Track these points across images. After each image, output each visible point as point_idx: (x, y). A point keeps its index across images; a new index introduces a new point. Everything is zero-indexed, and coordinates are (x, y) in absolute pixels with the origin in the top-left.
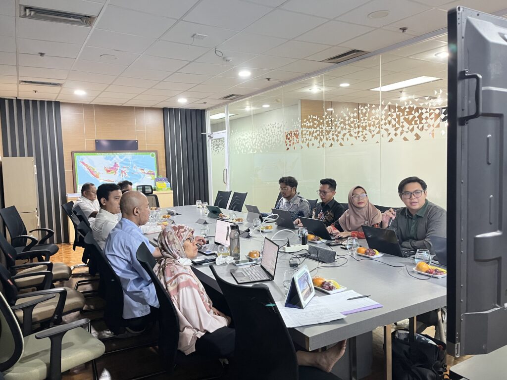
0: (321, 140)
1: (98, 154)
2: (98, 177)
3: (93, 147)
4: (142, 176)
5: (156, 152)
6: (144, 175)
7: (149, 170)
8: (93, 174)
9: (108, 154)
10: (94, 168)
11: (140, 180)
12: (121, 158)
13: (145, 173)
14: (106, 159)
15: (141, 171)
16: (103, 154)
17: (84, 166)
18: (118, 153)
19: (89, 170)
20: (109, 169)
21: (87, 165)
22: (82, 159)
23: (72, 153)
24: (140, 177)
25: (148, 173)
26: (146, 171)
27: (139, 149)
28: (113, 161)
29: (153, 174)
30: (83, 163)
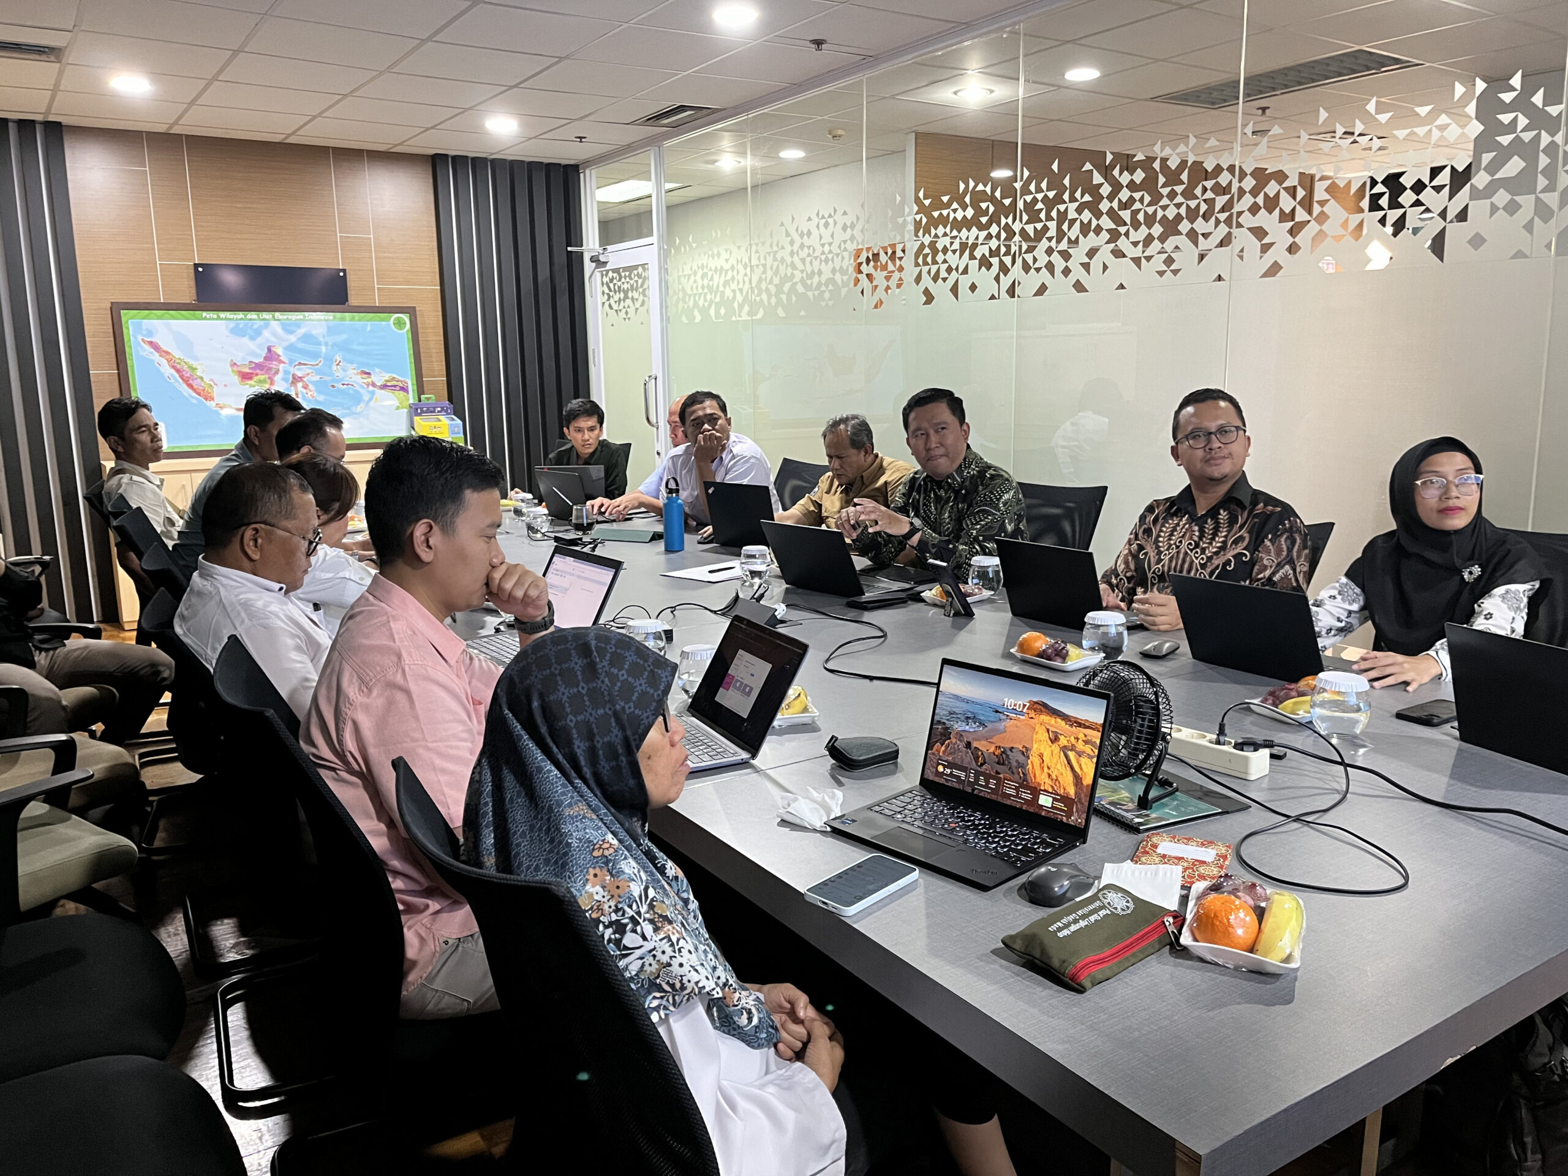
0: (1003, 269)
1: (204, 314)
2: (209, 397)
3: (187, 291)
4: (366, 397)
5: (411, 311)
6: (373, 393)
7: (387, 376)
8: (191, 386)
9: (240, 315)
10: (191, 362)
11: (359, 409)
12: (288, 329)
13: (374, 385)
14: (237, 332)
15: (359, 379)
16: (222, 315)
17: (156, 356)
18: (277, 315)
19: (178, 371)
20: (247, 370)
21: (168, 353)
22: (150, 333)
23: (116, 310)
24: (357, 398)
25: (384, 387)
26: (380, 378)
27: (353, 300)
28: (260, 340)
29: (404, 389)
30: (155, 347)
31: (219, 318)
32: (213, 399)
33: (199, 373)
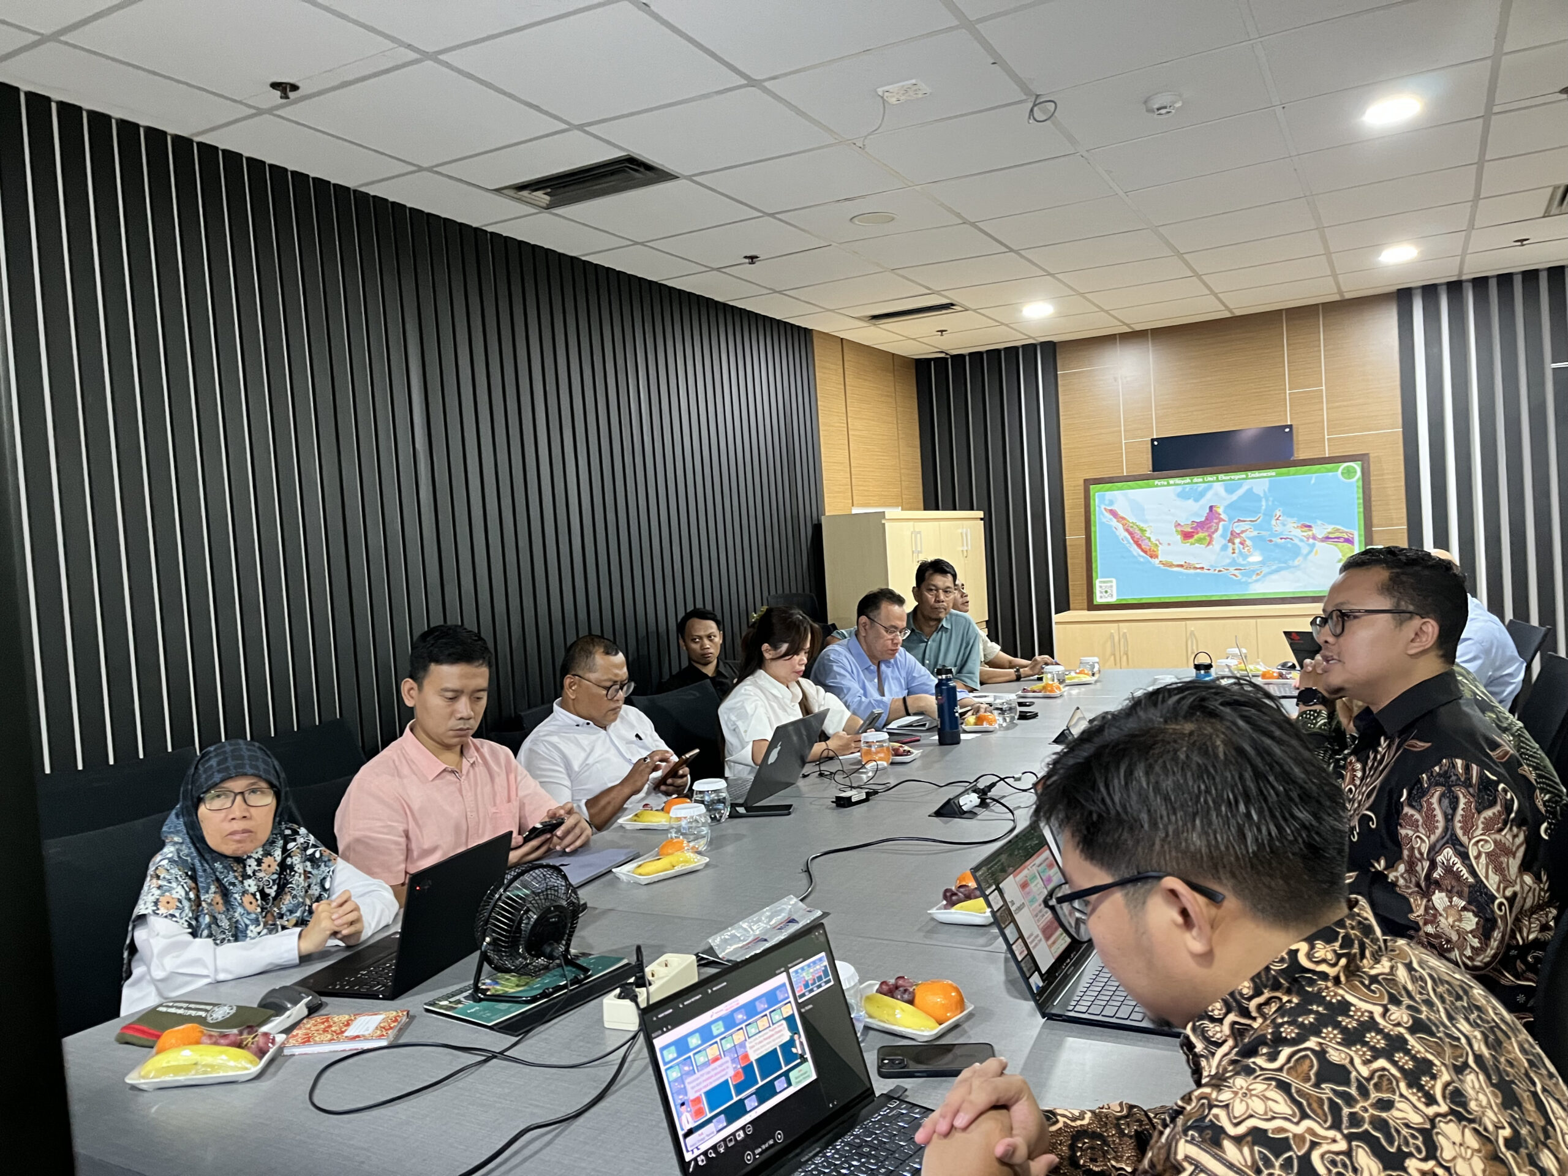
1: (1156, 482)
2: (1154, 556)
3: (1145, 461)
4: (1305, 550)
5: (1362, 458)
6: (1313, 546)
7: (1330, 528)
8: (1139, 546)
9: (1188, 480)
10: (1142, 525)
11: (1296, 563)
12: (1230, 490)
13: (1314, 538)
14: (1183, 496)
15: (1298, 533)
16: (1171, 481)
17: (1114, 522)
18: (1221, 476)
19: (1131, 534)
20: (1189, 530)
21: (1123, 518)
22: (1111, 503)
23: (1088, 483)
24: (1296, 552)
25: (1326, 539)
26: (1320, 531)
27: (1300, 454)
28: (1203, 501)
29: (1349, 541)
30: (1114, 513)
31: (1169, 485)
32: (1157, 557)
33: (1147, 534)
